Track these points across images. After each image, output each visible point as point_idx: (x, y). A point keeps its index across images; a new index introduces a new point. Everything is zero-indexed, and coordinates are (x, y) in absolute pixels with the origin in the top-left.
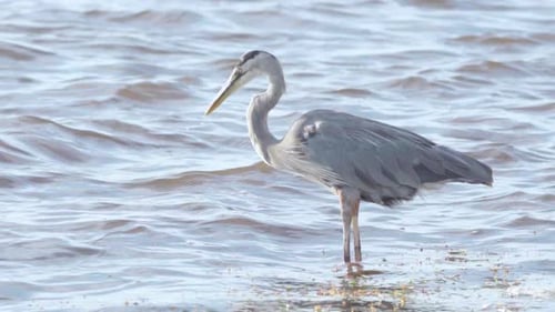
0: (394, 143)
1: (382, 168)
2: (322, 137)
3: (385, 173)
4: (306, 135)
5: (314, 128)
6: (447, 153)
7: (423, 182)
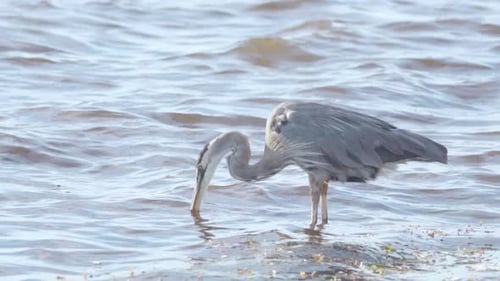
1: (347, 151)
2: (293, 125)
4: (279, 123)
7: (384, 162)
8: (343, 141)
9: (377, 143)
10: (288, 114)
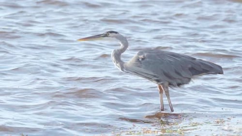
1: (175, 71)
4: (140, 59)
5: (144, 56)
9: (190, 66)
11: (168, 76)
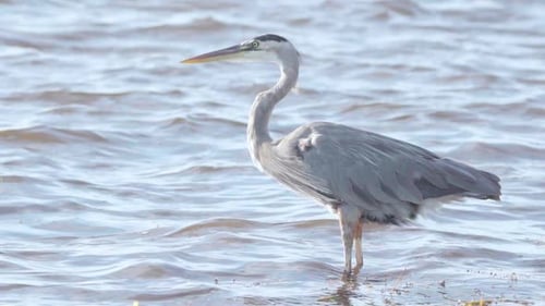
0: (392, 158)
1: (382, 184)
2: (318, 152)
3: (385, 189)
4: (302, 148)
5: (310, 142)
6: (452, 167)
7: (424, 198)
8: (377, 173)
9: (417, 175)
10: (314, 137)
11: (362, 194)
